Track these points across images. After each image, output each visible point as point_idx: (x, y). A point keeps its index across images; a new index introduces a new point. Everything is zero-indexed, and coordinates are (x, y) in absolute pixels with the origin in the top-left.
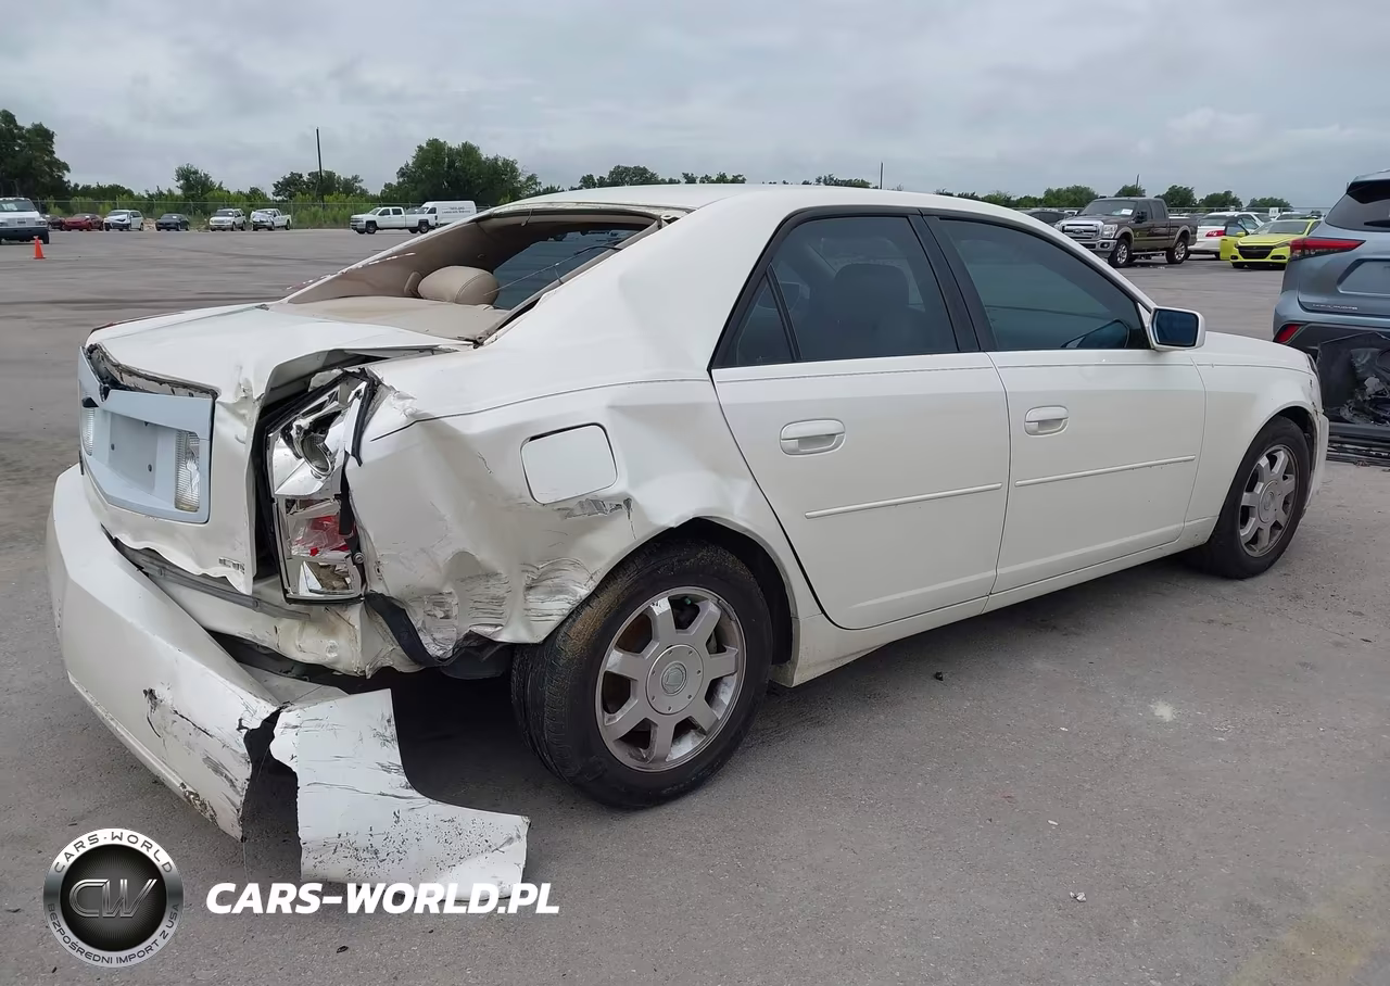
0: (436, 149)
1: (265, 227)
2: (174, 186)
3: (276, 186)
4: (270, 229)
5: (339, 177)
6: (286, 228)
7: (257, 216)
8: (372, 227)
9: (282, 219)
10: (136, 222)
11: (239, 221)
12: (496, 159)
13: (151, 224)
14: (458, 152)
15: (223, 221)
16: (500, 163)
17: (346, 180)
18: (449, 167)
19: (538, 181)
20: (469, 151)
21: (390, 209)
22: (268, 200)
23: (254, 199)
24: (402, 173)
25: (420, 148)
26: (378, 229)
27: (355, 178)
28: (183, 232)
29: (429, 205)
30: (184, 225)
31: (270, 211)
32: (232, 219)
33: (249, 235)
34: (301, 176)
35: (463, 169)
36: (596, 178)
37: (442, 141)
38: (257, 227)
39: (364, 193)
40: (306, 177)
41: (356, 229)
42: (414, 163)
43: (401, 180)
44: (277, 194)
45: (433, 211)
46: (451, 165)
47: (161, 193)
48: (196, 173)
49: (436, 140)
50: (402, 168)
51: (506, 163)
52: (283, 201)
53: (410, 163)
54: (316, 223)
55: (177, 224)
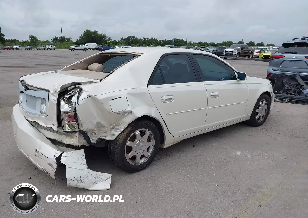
0: (88, 32)
1: (49, 49)
2: (28, 40)
3: (52, 40)
4: (51, 49)
5: (66, 38)
6: (54, 49)
7: (48, 46)
8: (74, 49)
9: (53, 47)
10: (20, 48)
11: (43, 47)
12: (102, 34)
13: (24, 48)
14: (93, 33)
15: (40, 48)
16: (102, 35)
17: (68, 39)
18: (91, 36)
19: (111, 39)
20: (95, 32)
21: (78, 45)
22: (50, 43)
23: (47, 43)
24: (80, 37)
25: (85, 32)
26: (75, 50)
27: (70, 38)
28: (31, 50)
29: (87, 44)
30: (31, 48)
31: (51, 45)
32: (42, 47)
33: (46, 51)
34: (57, 38)
35: (94, 36)
36: (124, 38)
37: (89, 30)
38: (48, 49)
39: (72, 41)
40: (59, 38)
41: (70, 50)
42: (83, 35)
43: (80, 39)
44: (52, 41)
45: (87, 46)
46: (91, 35)
47: (26, 41)
48: (33, 36)
49: (88, 30)
50: (80, 36)
51: (104, 35)
52: (53, 43)
53: (82, 35)
54: (61, 48)
55: (29, 48)
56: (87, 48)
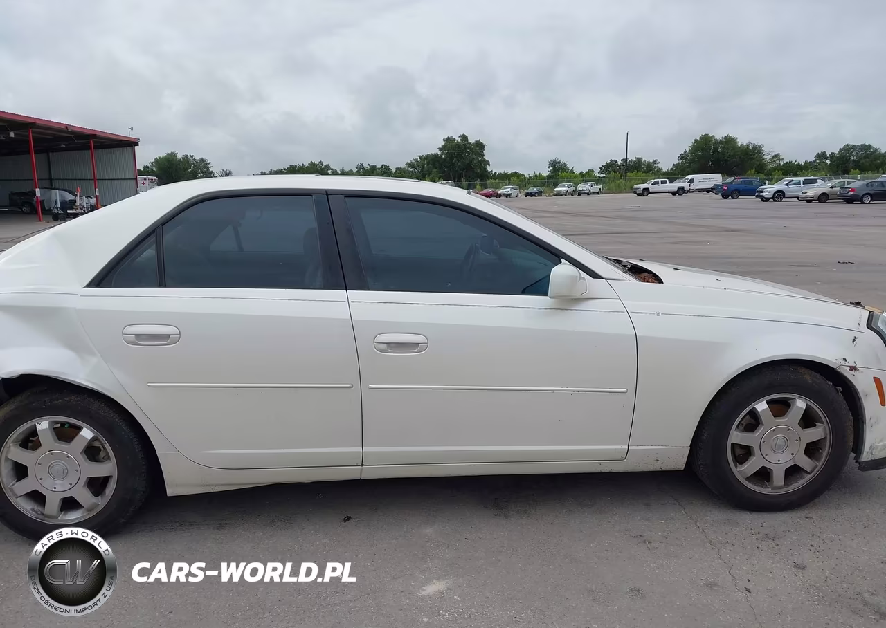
0: (706, 140)
1: (585, 193)
2: (546, 172)
3: (601, 168)
4: (588, 194)
5: (645, 161)
6: (598, 193)
7: (581, 187)
8: (646, 191)
9: (596, 188)
10: (515, 193)
11: (570, 190)
12: (748, 145)
13: (521, 195)
14: (721, 142)
15: (561, 190)
16: (750, 148)
17: (649, 163)
18: (714, 152)
19: (781, 158)
20: (729, 141)
21: (660, 180)
22: (596, 177)
23: (587, 176)
24: (682, 157)
25: (696, 140)
26: (650, 193)
27: (655, 162)
28: (540, 197)
29: (690, 177)
30: (540, 193)
31: (589, 183)
32: (566, 189)
33: (576, 197)
34: (616, 161)
35: (723, 153)
36: (828, 154)
37: (711, 135)
38: (580, 193)
39: (659, 170)
40: (619, 162)
41: (636, 193)
42: (690, 150)
43: (680, 162)
44: (601, 173)
45: (691, 181)
46: (715, 150)
47: (536, 175)
48: (559, 162)
50: (682, 154)
51: (755, 147)
52: (603, 177)
53: (688, 150)
54: (619, 190)
55: (536, 193)
56: (687, 188)
